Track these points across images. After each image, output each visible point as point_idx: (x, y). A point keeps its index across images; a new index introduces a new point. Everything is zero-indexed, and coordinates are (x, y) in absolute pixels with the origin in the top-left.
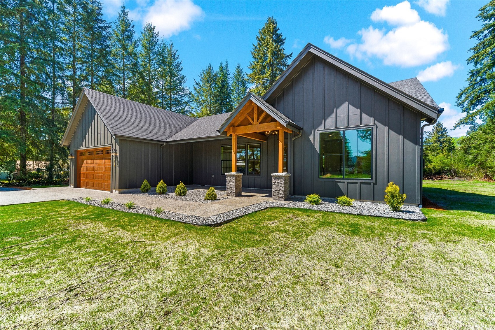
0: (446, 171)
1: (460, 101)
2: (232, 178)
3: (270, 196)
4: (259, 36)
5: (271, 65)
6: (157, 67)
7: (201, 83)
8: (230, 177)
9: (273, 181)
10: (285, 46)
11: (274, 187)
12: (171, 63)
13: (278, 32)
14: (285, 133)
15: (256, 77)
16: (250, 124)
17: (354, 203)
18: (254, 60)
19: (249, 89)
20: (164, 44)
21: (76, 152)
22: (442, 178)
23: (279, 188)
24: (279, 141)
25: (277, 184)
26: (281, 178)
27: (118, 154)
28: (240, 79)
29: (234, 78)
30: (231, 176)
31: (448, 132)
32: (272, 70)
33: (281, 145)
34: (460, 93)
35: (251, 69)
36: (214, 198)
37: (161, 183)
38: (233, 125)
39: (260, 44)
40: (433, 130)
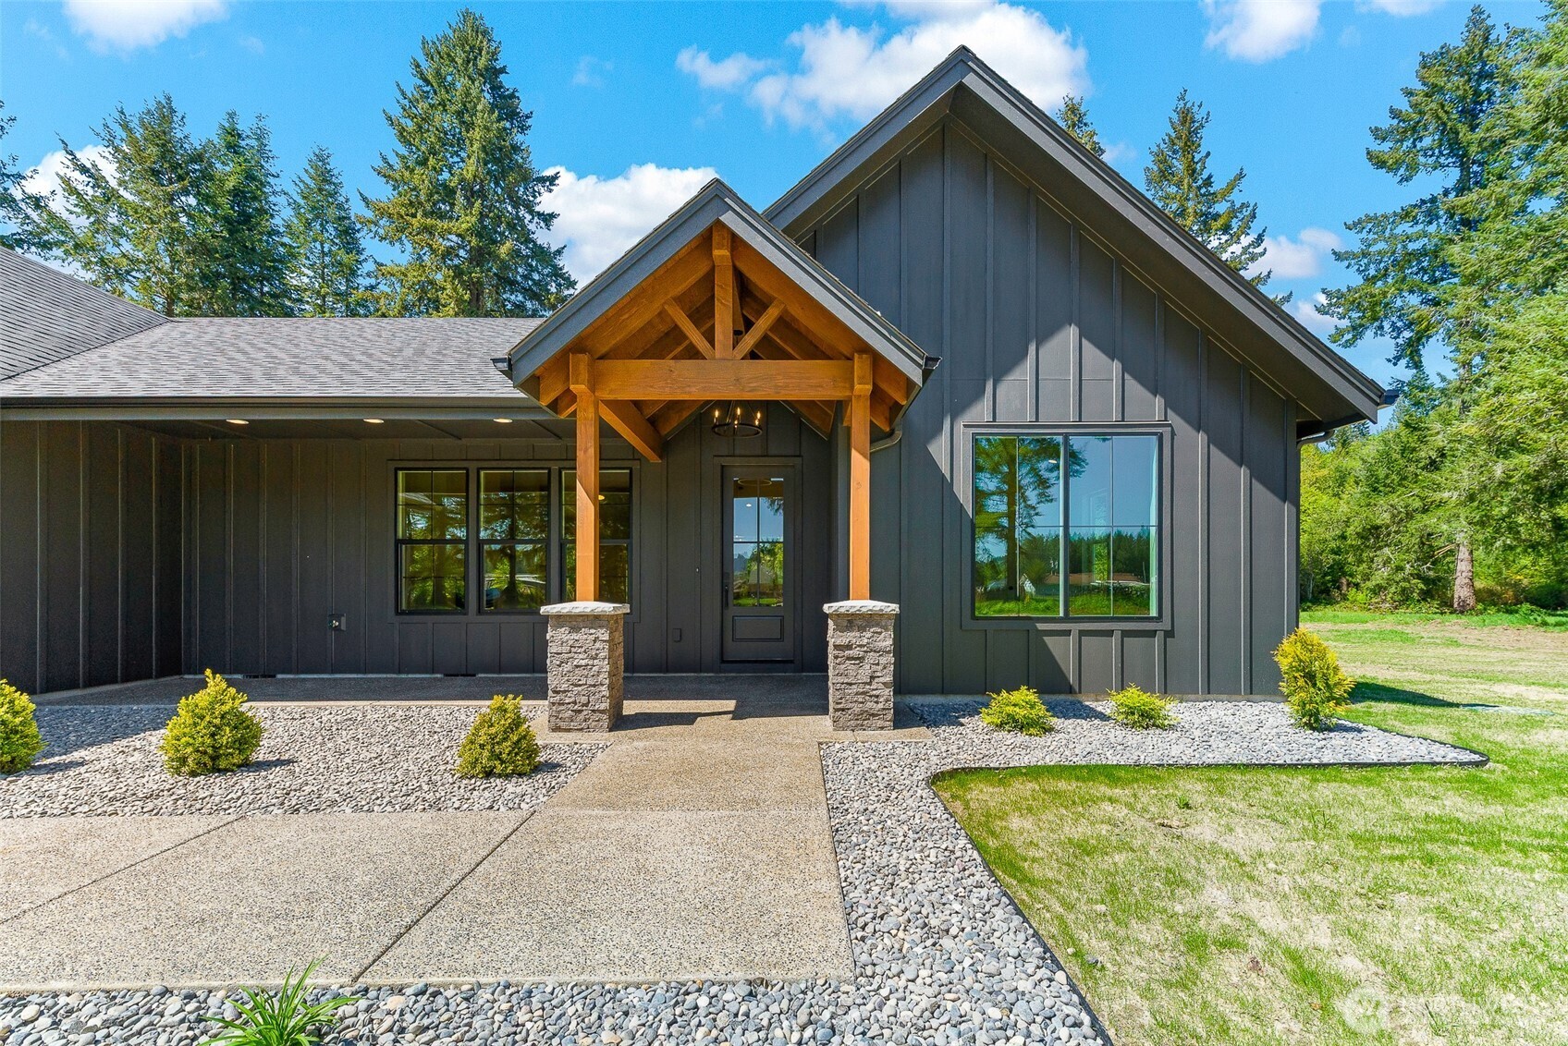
2: (584, 636)
4: (423, 60)
7: (110, 171)
8: (575, 629)
9: (834, 637)
11: (836, 671)
13: (508, 81)
16: (693, 353)
17: (1174, 710)
18: (402, 150)
23: (866, 671)
24: (854, 453)
25: (855, 652)
26: (877, 625)
28: (332, 212)
29: (302, 202)
30: (576, 622)
35: (387, 182)
38: (578, 347)
39: (427, 96)
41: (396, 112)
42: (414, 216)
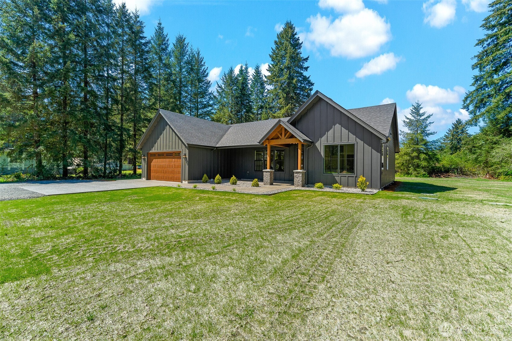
0: (453, 169)
1: (465, 105)
3: (293, 184)
4: (277, 40)
5: (288, 68)
6: (187, 74)
7: (223, 86)
9: (295, 175)
10: (301, 50)
11: (295, 180)
12: (198, 70)
13: (296, 36)
14: (303, 145)
15: (274, 80)
16: (280, 138)
18: (272, 63)
19: (268, 90)
20: (192, 54)
21: (148, 153)
22: (449, 176)
23: (298, 179)
24: (299, 149)
25: (297, 177)
27: (187, 157)
28: (259, 80)
29: (254, 80)
30: (266, 172)
31: (468, 130)
32: (290, 73)
33: (300, 152)
34: (466, 96)
35: (269, 72)
36: (257, 186)
37: (218, 177)
38: (268, 139)
39: (278, 48)
40: (453, 127)
41: (271, 54)
42: (274, 78)
